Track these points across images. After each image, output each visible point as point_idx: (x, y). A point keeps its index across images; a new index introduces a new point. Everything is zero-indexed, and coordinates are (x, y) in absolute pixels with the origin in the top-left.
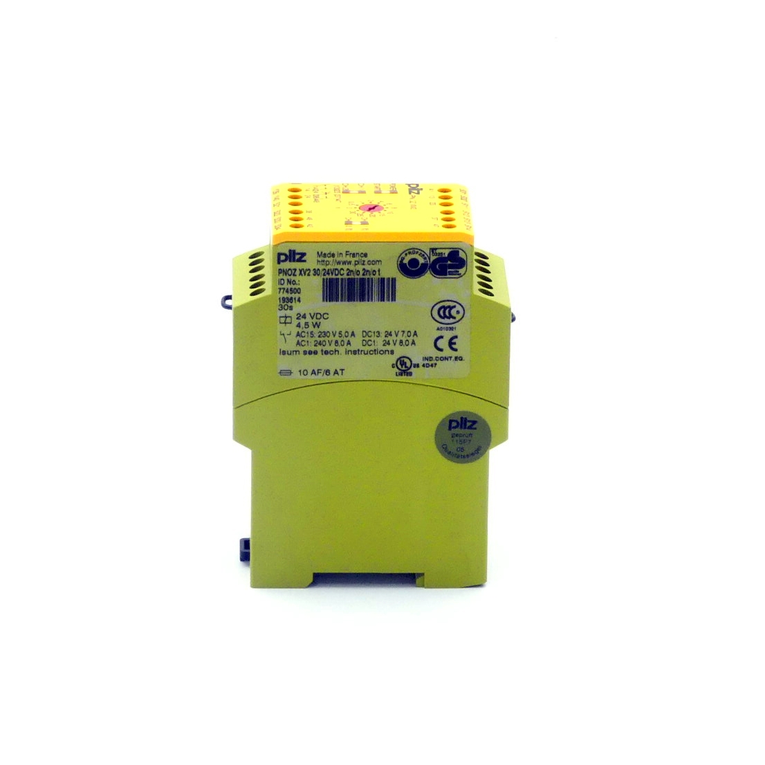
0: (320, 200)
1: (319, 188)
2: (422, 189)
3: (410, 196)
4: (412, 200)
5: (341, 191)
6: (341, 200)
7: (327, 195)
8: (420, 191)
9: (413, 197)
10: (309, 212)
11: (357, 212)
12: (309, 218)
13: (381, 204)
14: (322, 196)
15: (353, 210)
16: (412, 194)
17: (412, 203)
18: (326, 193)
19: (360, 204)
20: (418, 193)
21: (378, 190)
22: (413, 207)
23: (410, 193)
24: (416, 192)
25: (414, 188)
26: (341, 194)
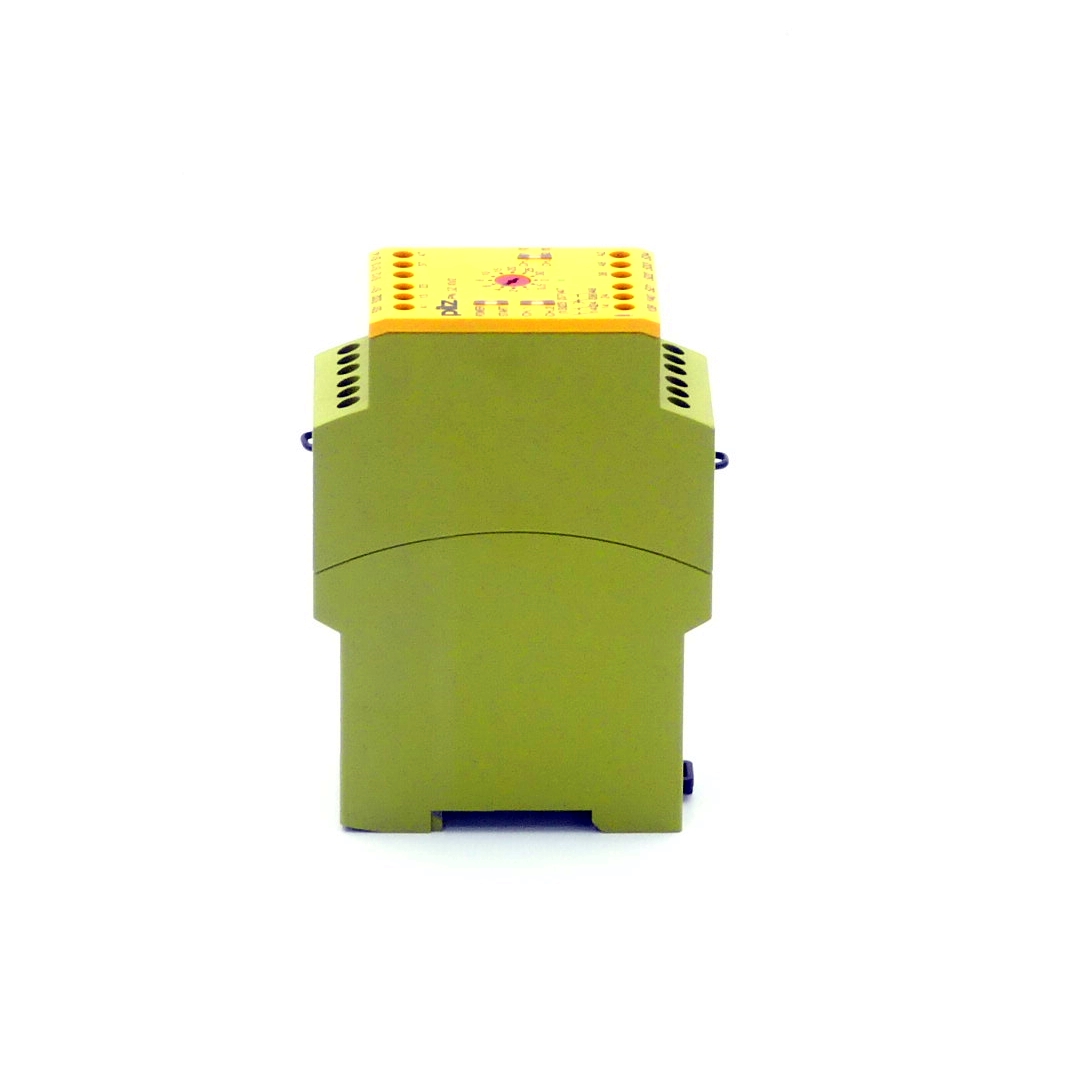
0: (588, 291)
1: (589, 310)
2: (438, 308)
3: (455, 298)
4: (454, 292)
5: (556, 307)
6: (557, 292)
7: (577, 298)
8: (440, 305)
9: (451, 296)
10: (602, 274)
11: (534, 274)
12: (603, 264)
13: (499, 286)
14: (584, 297)
15: (539, 277)
16: (452, 301)
17: (454, 287)
18: (578, 301)
19: (529, 286)
20: (443, 302)
21: (502, 307)
22: (452, 282)
23: (455, 302)
24: (446, 305)
25: (449, 309)
26: (556, 301)
